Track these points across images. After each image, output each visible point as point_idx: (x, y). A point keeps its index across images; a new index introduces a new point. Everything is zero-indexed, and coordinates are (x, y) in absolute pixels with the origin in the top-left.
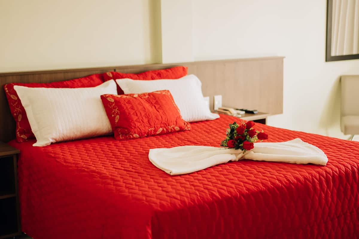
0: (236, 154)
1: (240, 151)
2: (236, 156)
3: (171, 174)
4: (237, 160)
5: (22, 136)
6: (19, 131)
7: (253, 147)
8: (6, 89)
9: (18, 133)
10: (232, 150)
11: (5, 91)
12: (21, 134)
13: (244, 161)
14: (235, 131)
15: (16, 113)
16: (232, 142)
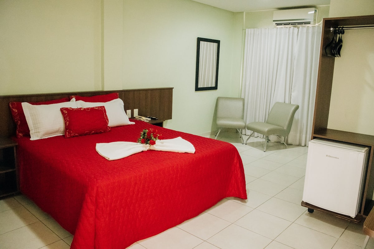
0: (146, 147)
1: (148, 145)
2: (146, 148)
3: (109, 160)
4: (146, 150)
5: (19, 134)
6: (18, 131)
7: (155, 144)
8: (10, 105)
9: (17, 132)
10: (144, 145)
11: (9, 106)
12: (19, 133)
13: (150, 151)
14: (146, 134)
15: (16, 120)
16: (144, 140)
